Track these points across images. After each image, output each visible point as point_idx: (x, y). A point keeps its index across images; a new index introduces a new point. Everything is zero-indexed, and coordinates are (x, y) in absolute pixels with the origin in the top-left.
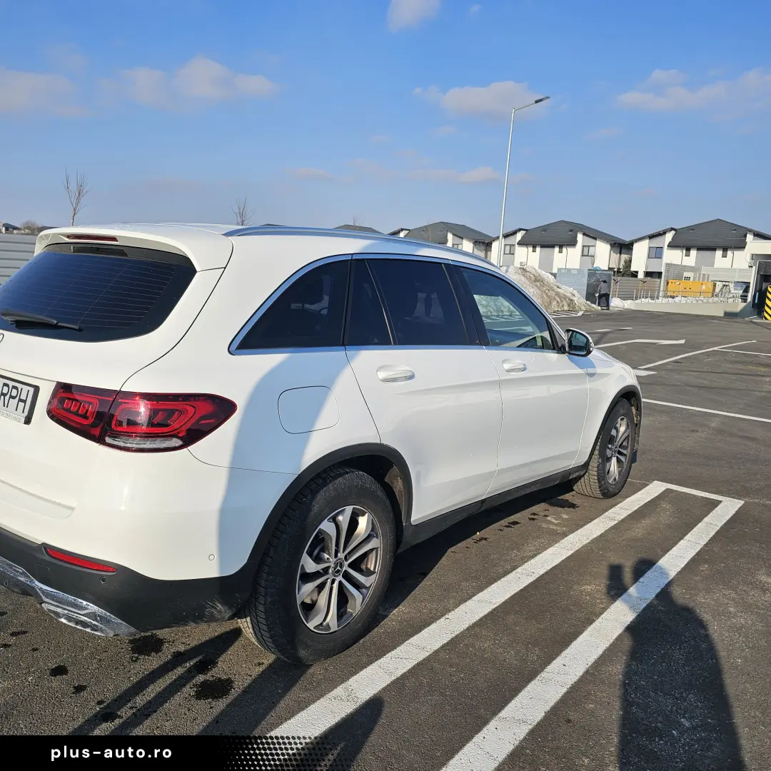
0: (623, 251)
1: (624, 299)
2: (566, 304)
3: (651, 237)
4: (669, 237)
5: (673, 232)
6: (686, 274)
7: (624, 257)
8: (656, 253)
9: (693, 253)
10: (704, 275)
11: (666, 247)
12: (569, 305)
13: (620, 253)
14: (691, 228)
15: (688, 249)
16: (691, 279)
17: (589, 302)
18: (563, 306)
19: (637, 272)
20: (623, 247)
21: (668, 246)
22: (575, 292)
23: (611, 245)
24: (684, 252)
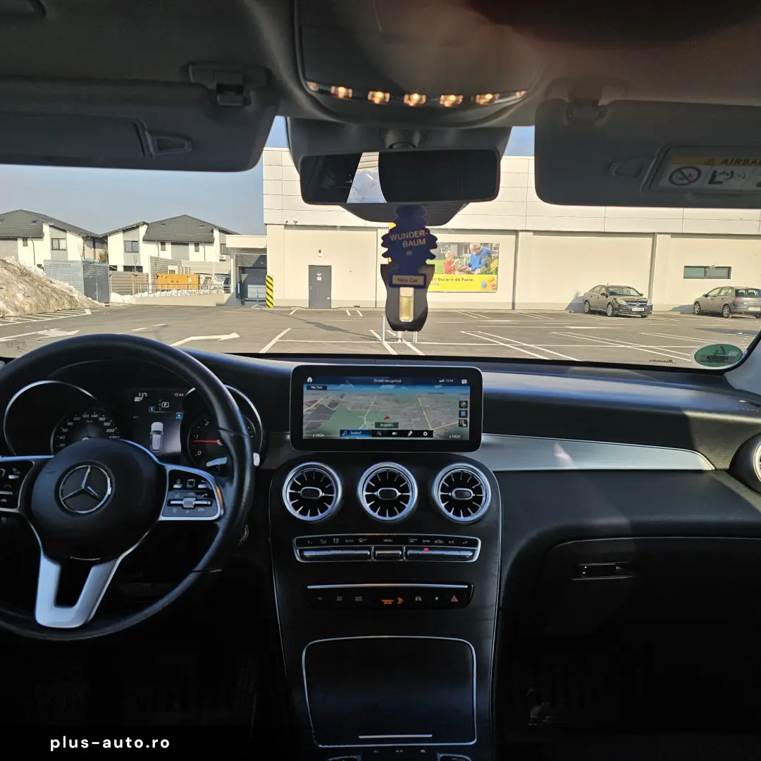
0: (97, 244)
1: (122, 293)
2: (66, 302)
3: (125, 231)
4: (143, 230)
5: (145, 226)
6: (170, 268)
7: (99, 251)
8: (132, 248)
9: (168, 247)
10: (186, 268)
11: (141, 241)
12: (70, 303)
13: (94, 248)
14: (162, 223)
15: (163, 243)
16: (176, 273)
17: (89, 299)
18: (63, 304)
19: (116, 267)
20: (97, 241)
21: (143, 240)
22: (71, 287)
23: (83, 238)
24: (160, 245)
